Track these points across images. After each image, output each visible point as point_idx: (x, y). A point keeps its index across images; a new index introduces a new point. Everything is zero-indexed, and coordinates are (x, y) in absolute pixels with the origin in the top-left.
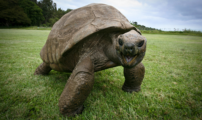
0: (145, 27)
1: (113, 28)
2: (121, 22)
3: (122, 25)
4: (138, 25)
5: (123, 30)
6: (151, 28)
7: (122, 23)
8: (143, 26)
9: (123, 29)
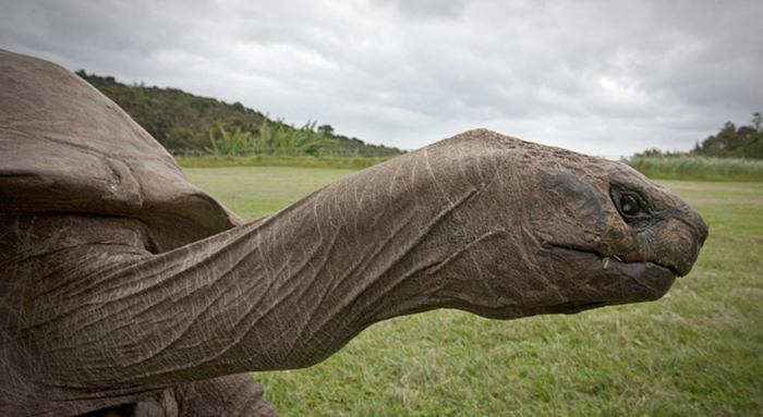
0: (361, 142)
1: (12, 180)
2: (106, 155)
3: (117, 175)
4: (338, 137)
5: (124, 203)
6: (382, 146)
7: (118, 164)
8: (355, 139)
9: (123, 197)
